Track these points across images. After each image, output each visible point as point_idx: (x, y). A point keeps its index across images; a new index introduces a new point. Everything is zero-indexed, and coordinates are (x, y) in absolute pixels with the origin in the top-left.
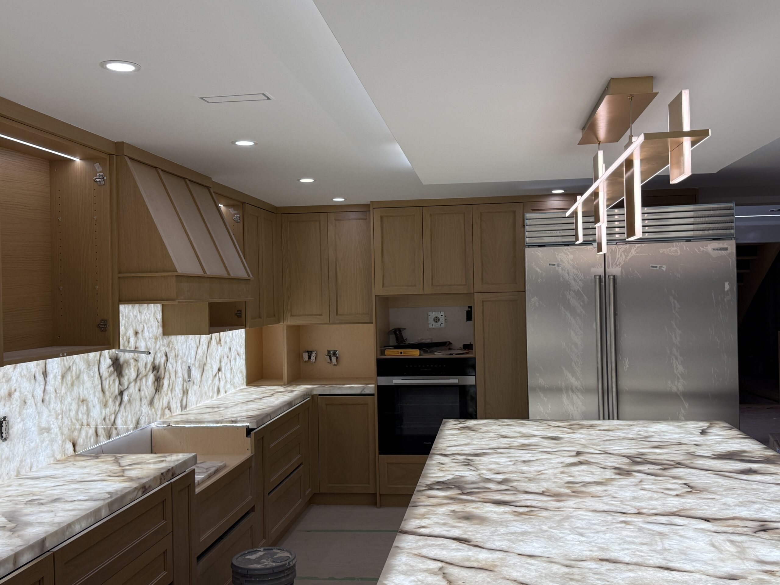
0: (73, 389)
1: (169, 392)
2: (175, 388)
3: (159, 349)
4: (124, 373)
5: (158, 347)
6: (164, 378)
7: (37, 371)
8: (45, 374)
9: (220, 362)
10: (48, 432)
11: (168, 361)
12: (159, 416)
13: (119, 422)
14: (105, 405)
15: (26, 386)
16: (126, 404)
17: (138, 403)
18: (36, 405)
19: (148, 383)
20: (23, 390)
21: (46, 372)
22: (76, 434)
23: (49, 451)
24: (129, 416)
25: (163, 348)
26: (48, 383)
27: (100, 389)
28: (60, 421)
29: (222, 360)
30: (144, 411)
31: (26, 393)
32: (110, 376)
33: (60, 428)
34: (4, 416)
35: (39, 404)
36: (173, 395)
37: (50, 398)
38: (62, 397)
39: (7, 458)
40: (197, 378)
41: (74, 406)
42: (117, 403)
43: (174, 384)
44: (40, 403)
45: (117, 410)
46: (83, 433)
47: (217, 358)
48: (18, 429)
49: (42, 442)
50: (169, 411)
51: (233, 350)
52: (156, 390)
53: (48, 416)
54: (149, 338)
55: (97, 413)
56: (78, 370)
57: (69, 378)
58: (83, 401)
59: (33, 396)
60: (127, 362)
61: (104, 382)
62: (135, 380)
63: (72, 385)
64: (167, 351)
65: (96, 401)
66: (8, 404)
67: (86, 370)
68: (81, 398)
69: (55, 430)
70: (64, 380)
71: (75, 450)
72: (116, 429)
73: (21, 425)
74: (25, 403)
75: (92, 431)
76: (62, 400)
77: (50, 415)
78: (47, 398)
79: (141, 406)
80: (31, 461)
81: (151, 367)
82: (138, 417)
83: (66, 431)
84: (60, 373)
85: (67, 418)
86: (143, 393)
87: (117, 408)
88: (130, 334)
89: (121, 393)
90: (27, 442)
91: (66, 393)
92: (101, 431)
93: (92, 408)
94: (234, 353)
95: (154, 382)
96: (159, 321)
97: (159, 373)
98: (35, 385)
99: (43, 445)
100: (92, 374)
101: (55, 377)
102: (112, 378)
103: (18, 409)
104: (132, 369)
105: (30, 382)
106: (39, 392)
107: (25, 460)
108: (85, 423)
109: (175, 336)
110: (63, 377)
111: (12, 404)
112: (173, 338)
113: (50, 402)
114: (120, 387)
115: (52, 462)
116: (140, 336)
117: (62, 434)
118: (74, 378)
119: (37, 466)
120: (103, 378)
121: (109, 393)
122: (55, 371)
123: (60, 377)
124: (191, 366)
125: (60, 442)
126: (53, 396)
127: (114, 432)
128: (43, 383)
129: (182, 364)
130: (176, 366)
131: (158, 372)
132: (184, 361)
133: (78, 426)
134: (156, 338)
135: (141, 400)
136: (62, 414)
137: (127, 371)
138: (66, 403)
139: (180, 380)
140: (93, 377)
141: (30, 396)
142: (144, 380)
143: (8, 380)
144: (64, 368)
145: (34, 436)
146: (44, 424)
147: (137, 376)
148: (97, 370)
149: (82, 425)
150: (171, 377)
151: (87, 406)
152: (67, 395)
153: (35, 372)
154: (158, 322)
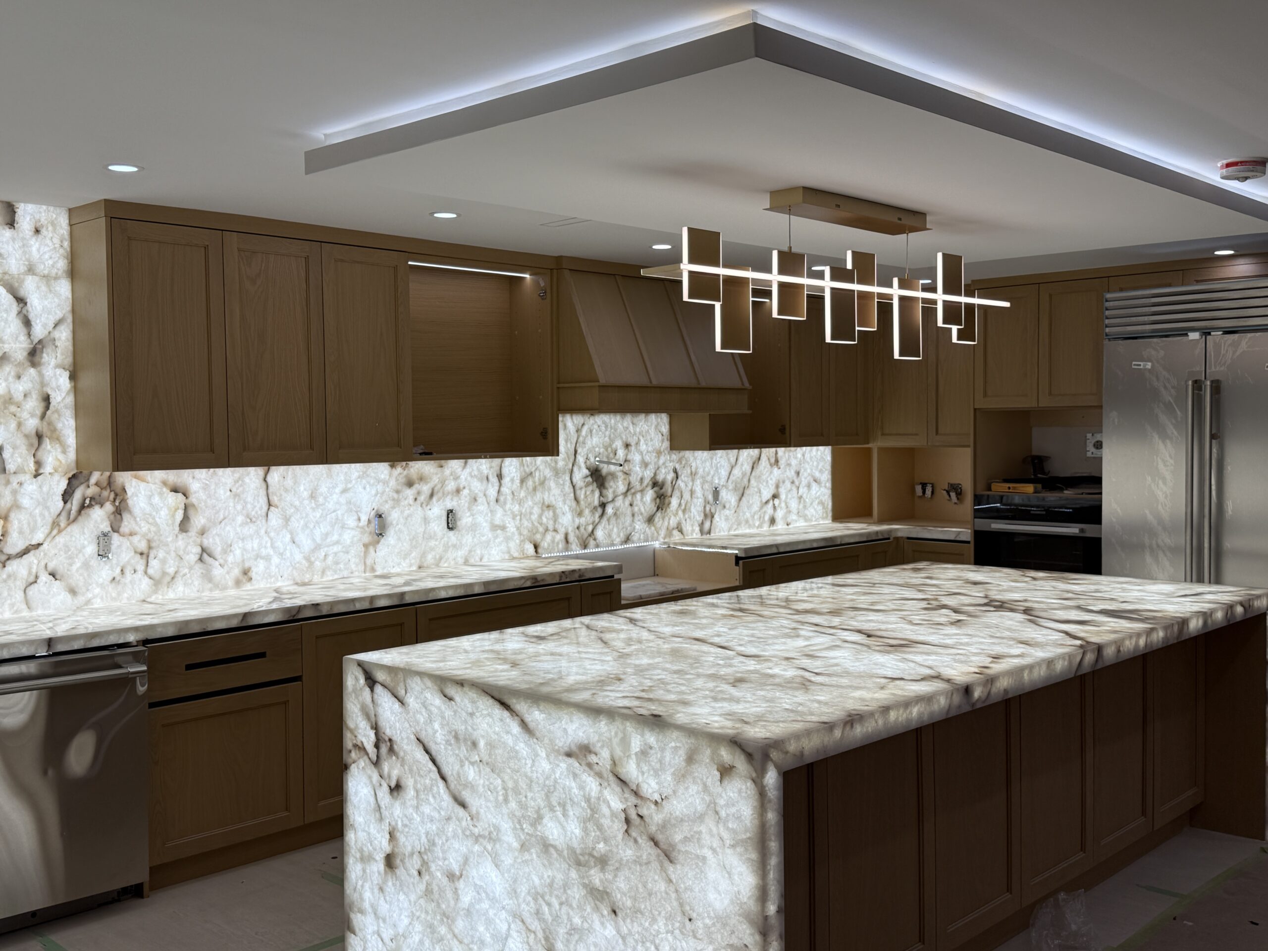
0: (535, 494)
1: (680, 513)
2: (690, 509)
3: (664, 464)
4: (607, 485)
5: (661, 462)
6: (671, 496)
7: (490, 473)
8: (500, 477)
9: (777, 487)
10: (502, 530)
11: (679, 478)
12: (662, 535)
13: (600, 533)
14: (580, 514)
15: (477, 486)
16: (610, 517)
17: (628, 519)
18: (488, 503)
19: (644, 499)
20: (473, 488)
21: (501, 475)
22: (538, 537)
23: (503, 547)
24: (615, 530)
25: (671, 464)
26: (503, 485)
27: (573, 498)
28: (518, 522)
29: (781, 485)
30: (637, 527)
31: (477, 491)
32: (587, 485)
33: (518, 529)
34: (451, 508)
35: (491, 503)
36: (687, 516)
37: (505, 499)
38: (521, 500)
39: (454, 546)
40: (730, 502)
41: (536, 510)
42: (597, 515)
43: (689, 505)
44: (493, 502)
45: (597, 521)
46: (549, 537)
47: (770, 482)
48: (467, 522)
49: (496, 537)
50: (679, 533)
51: (804, 475)
52: (658, 508)
53: (504, 515)
54: (648, 452)
55: (567, 520)
56: (542, 476)
57: (530, 483)
58: (548, 506)
59: (485, 495)
60: (613, 475)
61: (578, 492)
62: (625, 494)
63: (535, 489)
64: (677, 466)
65: (566, 508)
66: (455, 499)
67: (553, 478)
68: (546, 503)
69: (511, 528)
70: (524, 484)
71: (536, 552)
72: (595, 539)
73: (470, 519)
74: (475, 500)
75: (560, 537)
76: (521, 502)
77: (505, 515)
78: (502, 499)
79: (633, 521)
80: (481, 553)
81: (651, 483)
82: (628, 532)
83: (525, 532)
84: (519, 478)
85: (527, 520)
86: (636, 509)
87: (597, 520)
88: (617, 446)
89: (603, 505)
90: (478, 536)
91: (526, 496)
92: (571, 538)
93: (560, 515)
94: (804, 479)
95: (655, 499)
96: (664, 434)
97: (663, 490)
98: (487, 485)
99: (496, 541)
100: (562, 482)
101: (512, 480)
102: (590, 488)
103: (466, 505)
104: (620, 482)
105: (482, 482)
106: (492, 492)
107: (474, 551)
108: (551, 527)
109: (692, 452)
110: (522, 481)
111: (460, 499)
112: (688, 454)
113: (505, 503)
114: (602, 498)
115: (507, 558)
116: (633, 448)
117: (520, 534)
118: (537, 484)
119: (489, 559)
120: (577, 487)
121: (585, 503)
122: (512, 475)
123: (518, 481)
124: (720, 487)
125: (517, 541)
126: (509, 498)
127: (592, 543)
128: (497, 484)
129: (702, 484)
130: (693, 485)
131: (661, 489)
132: (707, 482)
133: (541, 529)
134: (659, 453)
135: (633, 515)
136: (521, 516)
137: (612, 483)
138: (526, 506)
139: (699, 502)
140: (563, 485)
141: (481, 495)
142: (638, 496)
143: (456, 478)
144: (523, 473)
145: (485, 530)
146: (497, 522)
147: (628, 490)
148: (568, 478)
149: (547, 530)
150: (684, 496)
151: (554, 512)
152: (527, 499)
153: (488, 473)
154: (662, 435)
